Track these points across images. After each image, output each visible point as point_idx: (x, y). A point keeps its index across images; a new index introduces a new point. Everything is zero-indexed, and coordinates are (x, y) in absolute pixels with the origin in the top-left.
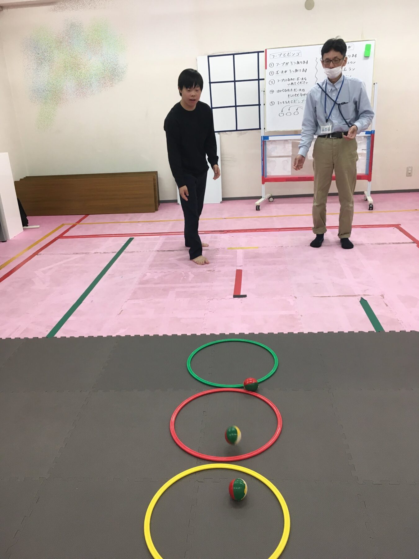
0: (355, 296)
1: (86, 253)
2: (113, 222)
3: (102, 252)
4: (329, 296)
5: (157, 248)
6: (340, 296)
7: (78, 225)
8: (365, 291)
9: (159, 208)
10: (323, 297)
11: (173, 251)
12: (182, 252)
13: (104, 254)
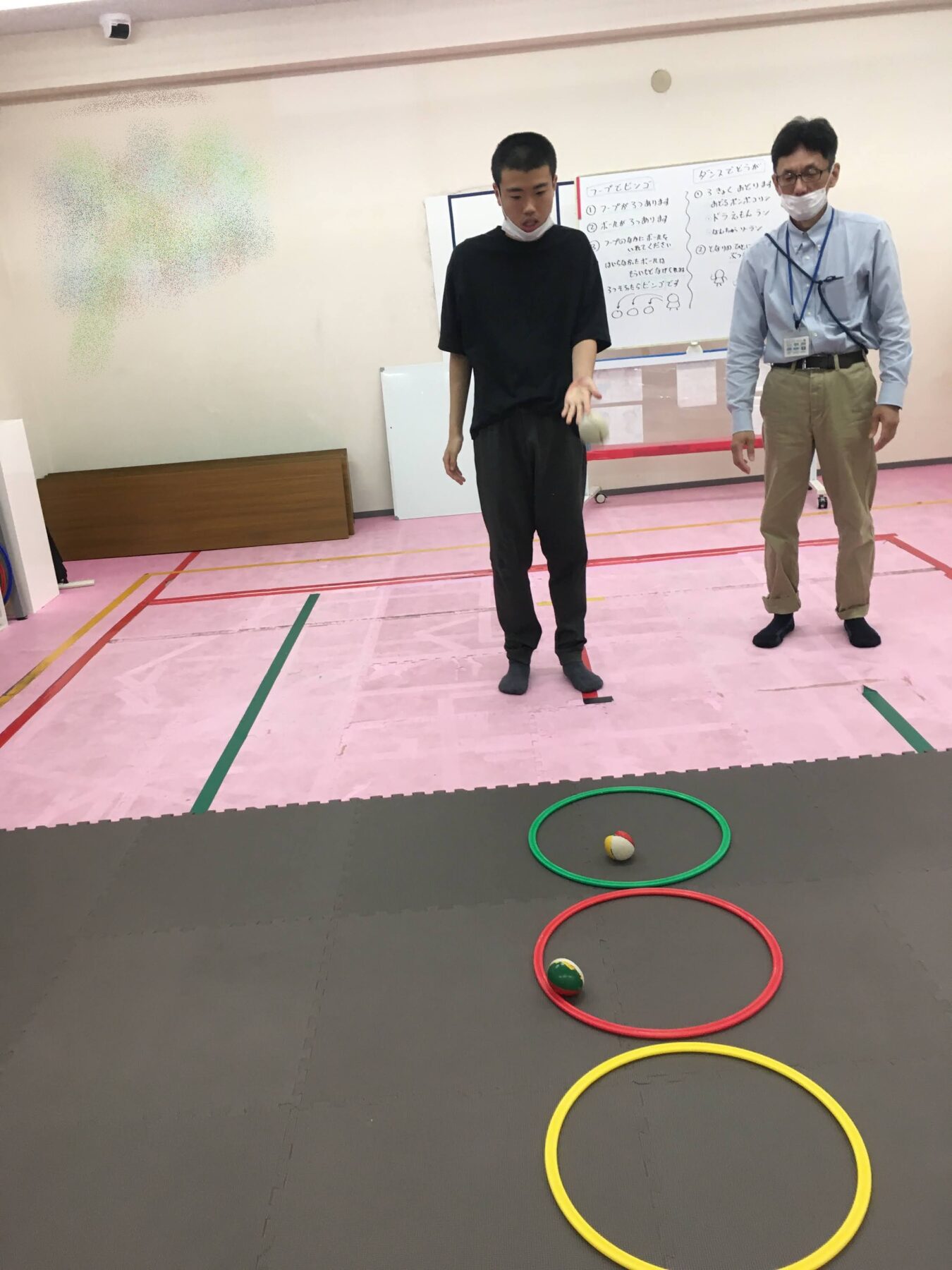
0: (849, 683)
1: (220, 632)
2: (260, 563)
3: (257, 628)
4: (792, 688)
5: (378, 611)
6: (815, 686)
7: (182, 575)
8: (866, 674)
9: (355, 530)
10: (779, 690)
11: (418, 616)
12: (437, 618)
13: (262, 632)
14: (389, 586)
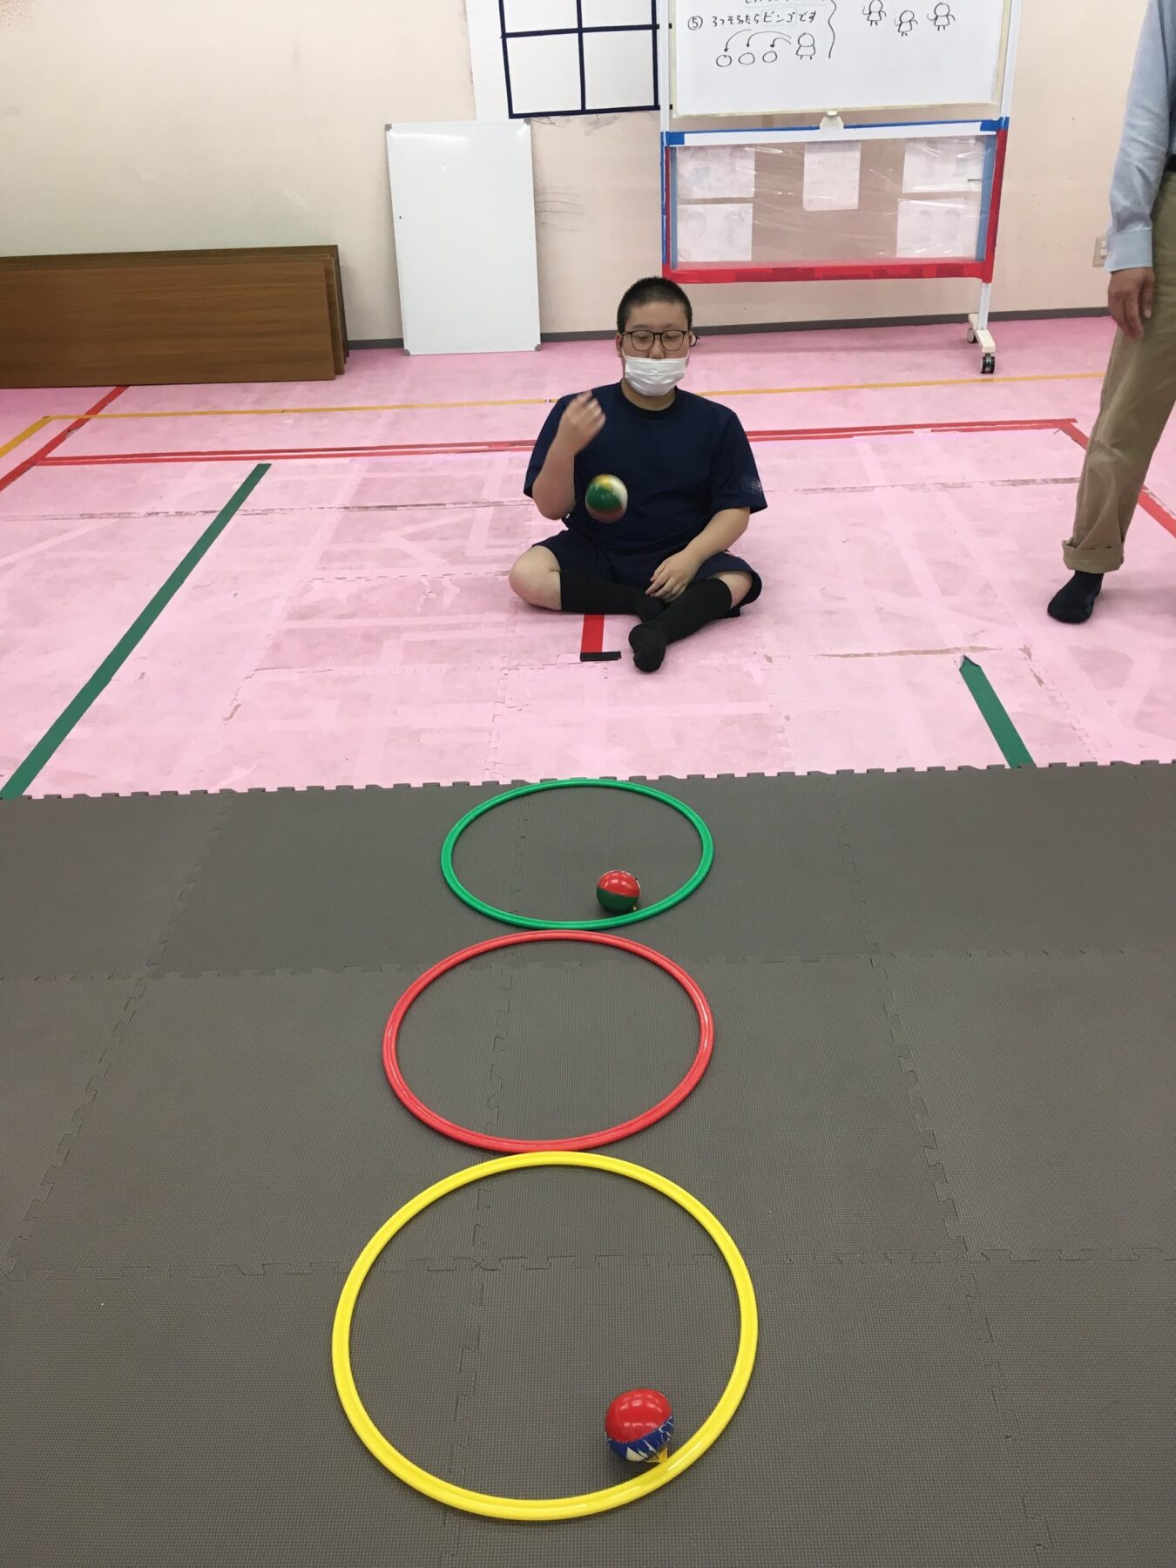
0: (947, 651)
1: (120, 515)
2: (205, 410)
3: (172, 511)
4: (868, 655)
5: (343, 498)
6: (900, 653)
7: (94, 422)
8: (974, 635)
9: (346, 367)
10: (849, 656)
11: (393, 507)
12: (420, 512)
13: (177, 519)
14: (368, 458)
